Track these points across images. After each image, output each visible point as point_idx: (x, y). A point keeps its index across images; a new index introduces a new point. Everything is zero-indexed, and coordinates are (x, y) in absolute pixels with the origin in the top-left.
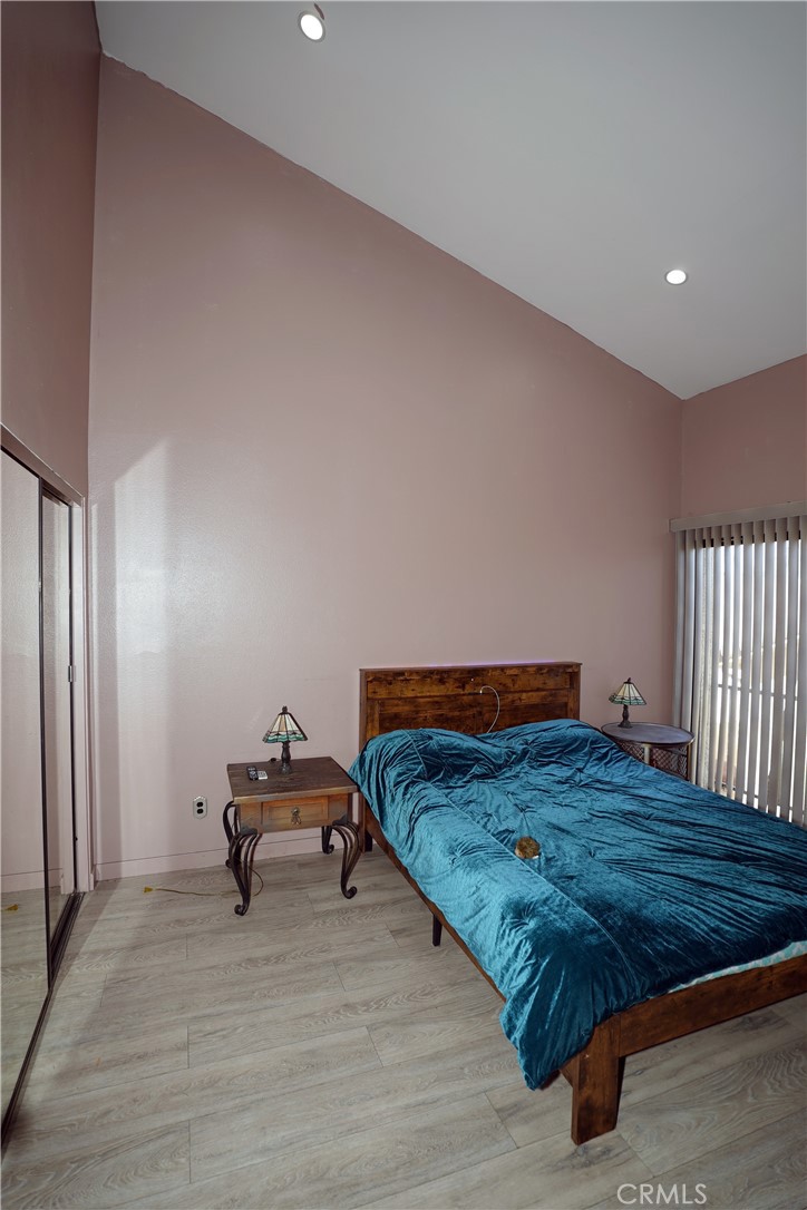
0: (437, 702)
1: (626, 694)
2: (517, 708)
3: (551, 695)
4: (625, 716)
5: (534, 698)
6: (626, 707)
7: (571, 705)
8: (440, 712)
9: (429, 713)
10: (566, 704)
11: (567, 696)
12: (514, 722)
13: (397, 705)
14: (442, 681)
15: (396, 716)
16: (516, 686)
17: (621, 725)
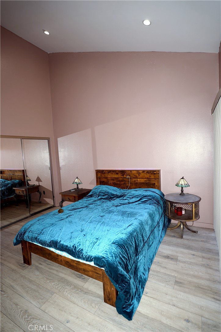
0: (113, 179)
1: (183, 183)
2: (137, 183)
3: (148, 180)
4: (182, 191)
5: (142, 181)
6: (182, 188)
7: (156, 184)
8: (114, 182)
9: (111, 182)
10: (155, 184)
11: (154, 181)
12: (136, 187)
13: (103, 179)
14: (117, 174)
15: (104, 182)
16: (140, 177)
17: (180, 195)
